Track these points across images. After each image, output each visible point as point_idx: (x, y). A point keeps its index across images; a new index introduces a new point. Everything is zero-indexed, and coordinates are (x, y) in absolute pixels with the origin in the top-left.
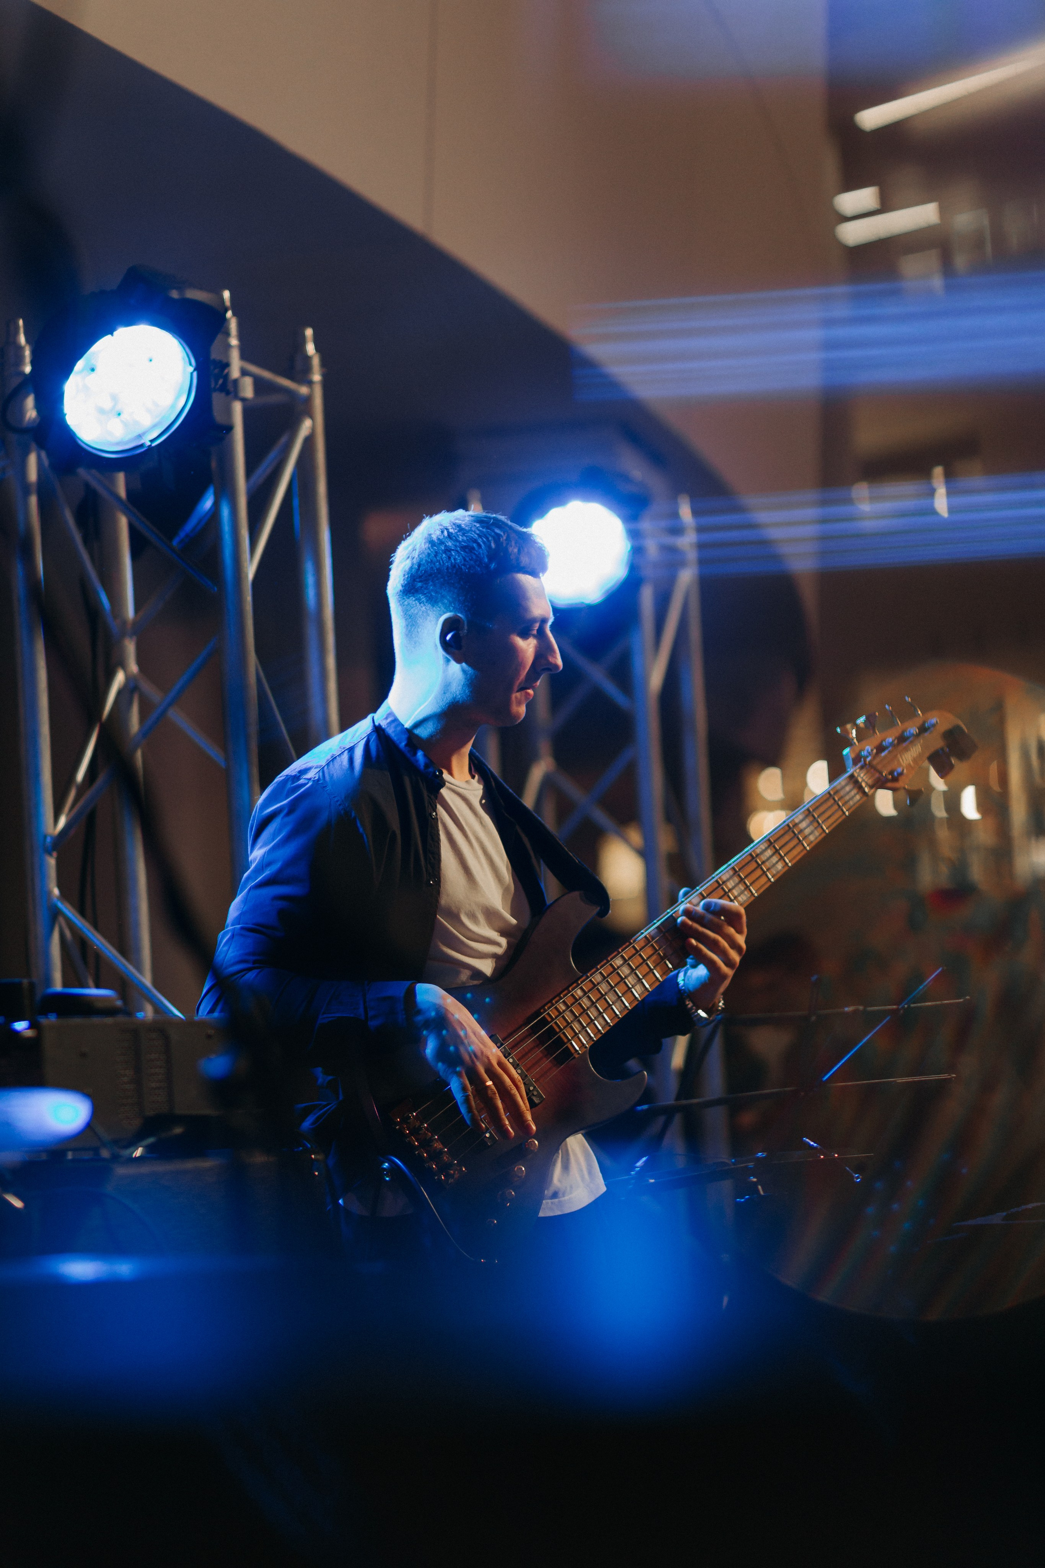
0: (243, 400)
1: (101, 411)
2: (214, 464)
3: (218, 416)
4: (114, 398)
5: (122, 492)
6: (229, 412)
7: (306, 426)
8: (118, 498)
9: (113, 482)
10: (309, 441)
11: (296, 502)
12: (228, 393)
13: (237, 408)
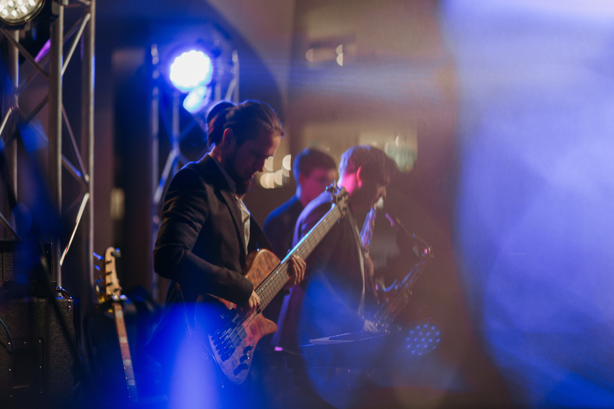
0: (65, 6)
1: (9, 7)
2: (51, 29)
3: (54, 11)
4: (15, 3)
5: (17, 39)
6: (58, 10)
7: (88, 17)
8: (14, 41)
9: (14, 35)
10: (89, 22)
11: (82, 46)
12: (58, 3)
13: (62, 8)
